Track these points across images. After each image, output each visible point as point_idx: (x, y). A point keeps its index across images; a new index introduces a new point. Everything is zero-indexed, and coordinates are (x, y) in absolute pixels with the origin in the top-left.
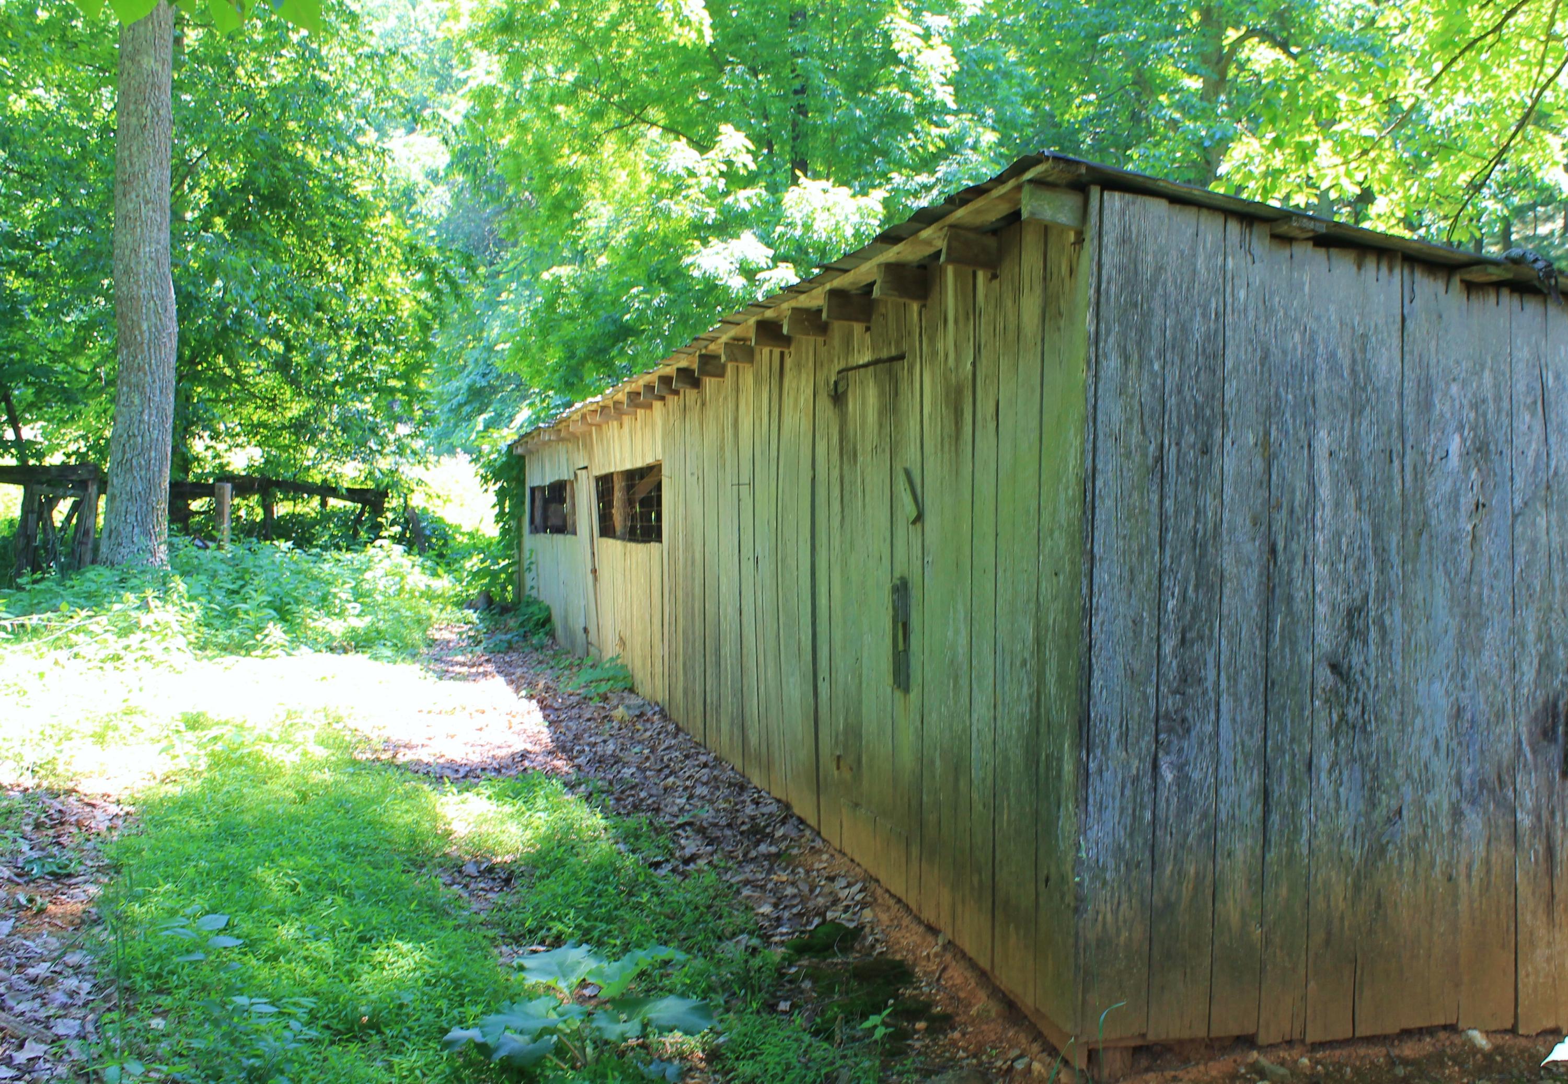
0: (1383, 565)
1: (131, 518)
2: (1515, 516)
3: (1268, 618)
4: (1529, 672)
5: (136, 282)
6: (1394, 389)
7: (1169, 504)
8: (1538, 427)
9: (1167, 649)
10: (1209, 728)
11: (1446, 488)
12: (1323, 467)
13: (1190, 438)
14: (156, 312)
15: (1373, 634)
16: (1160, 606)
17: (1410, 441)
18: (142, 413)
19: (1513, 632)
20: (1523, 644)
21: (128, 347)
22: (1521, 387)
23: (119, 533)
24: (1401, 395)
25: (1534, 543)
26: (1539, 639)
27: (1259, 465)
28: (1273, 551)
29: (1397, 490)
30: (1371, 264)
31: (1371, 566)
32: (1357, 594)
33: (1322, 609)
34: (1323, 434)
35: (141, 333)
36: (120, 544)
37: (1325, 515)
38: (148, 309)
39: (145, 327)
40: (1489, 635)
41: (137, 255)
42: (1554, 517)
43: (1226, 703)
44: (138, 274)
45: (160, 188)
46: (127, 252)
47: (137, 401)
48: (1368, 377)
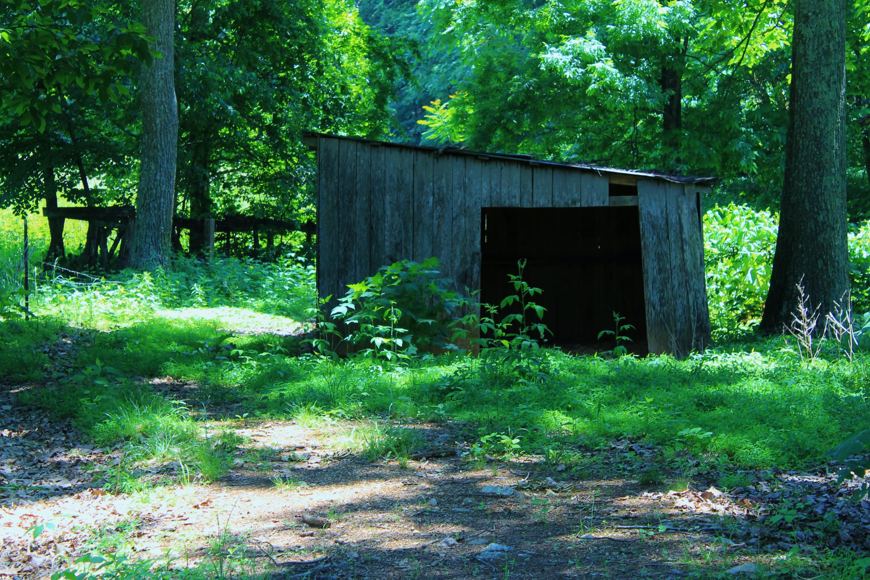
0: (407, 232)
1: (149, 240)
2: (453, 219)
3: (371, 246)
4: (457, 263)
5: (153, 93)
6: (411, 185)
7: (340, 216)
8: (462, 194)
9: (340, 252)
10: (353, 273)
11: (428, 211)
12: (388, 206)
13: (346, 198)
14: (165, 112)
15: (403, 251)
16: (339, 241)
17: (416, 198)
18: (156, 174)
19: (452, 252)
20: (455, 255)
21: (148, 134)
22: (455, 183)
23: (142, 249)
24: (413, 186)
25: (459, 227)
26: (461, 254)
27: (367, 205)
28: (371, 228)
29: (411, 211)
30: (404, 152)
31: (403, 232)
32: (399, 240)
33: (387, 244)
34: (388, 197)
35: (156, 125)
36: (142, 256)
37: (388, 218)
38: (160, 110)
39: (158, 121)
40: (443, 252)
41: (154, 78)
42: (467, 219)
43: (358, 268)
44: (154, 89)
45: (167, 34)
46: (148, 75)
47: (153, 167)
48: (403, 182)
